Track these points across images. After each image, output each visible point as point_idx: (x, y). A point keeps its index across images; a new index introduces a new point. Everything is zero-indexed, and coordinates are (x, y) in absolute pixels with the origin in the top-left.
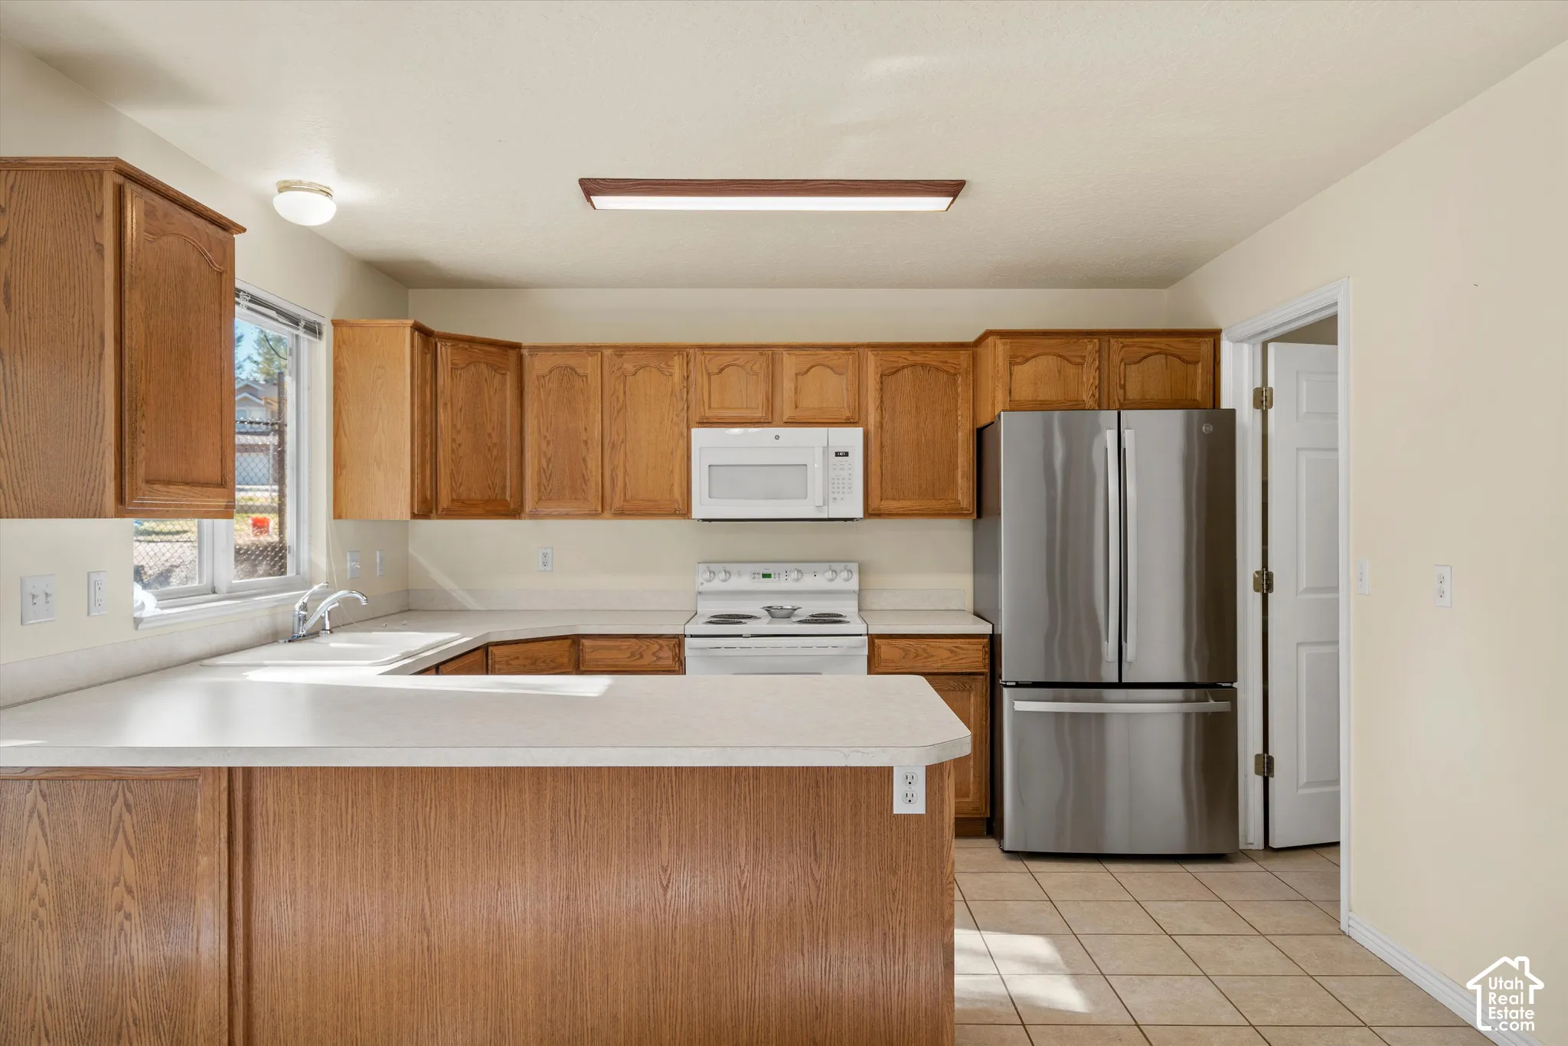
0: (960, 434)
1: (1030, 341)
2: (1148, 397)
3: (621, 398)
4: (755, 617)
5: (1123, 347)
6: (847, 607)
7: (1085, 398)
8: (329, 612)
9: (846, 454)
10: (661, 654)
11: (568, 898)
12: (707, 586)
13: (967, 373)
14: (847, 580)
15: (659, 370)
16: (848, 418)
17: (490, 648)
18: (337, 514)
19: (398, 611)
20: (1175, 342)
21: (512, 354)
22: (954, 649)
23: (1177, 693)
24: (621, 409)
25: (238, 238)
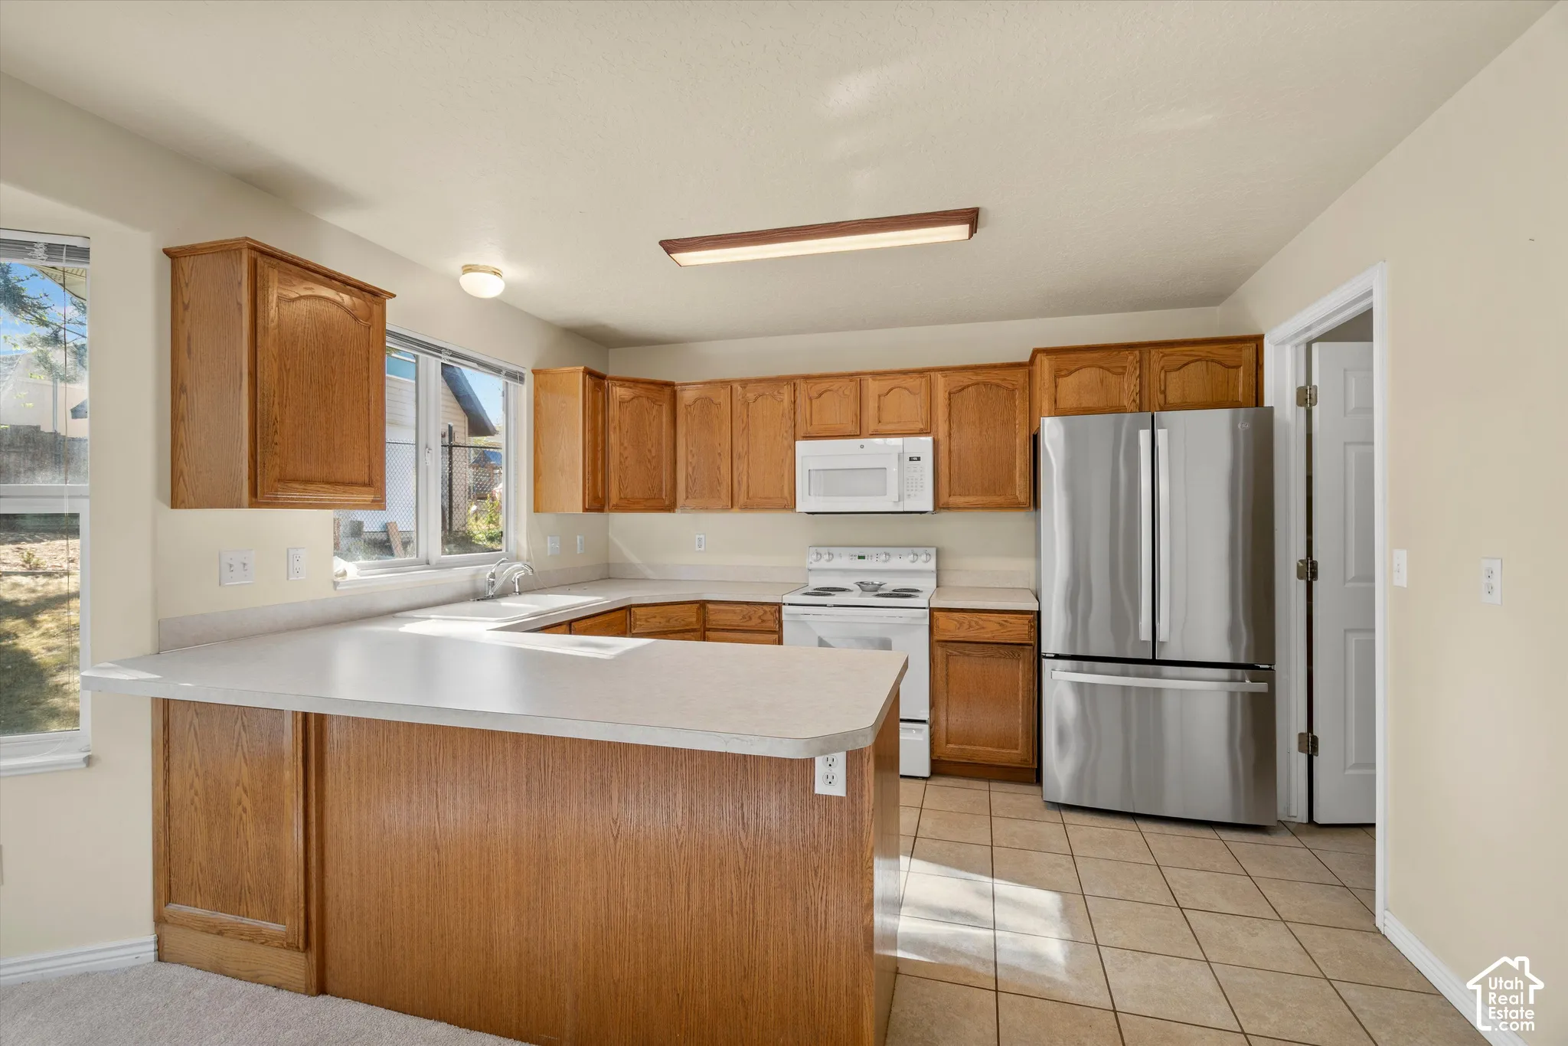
0: (1017, 441)
1: (1073, 356)
2: (1188, 401)
3: (745, 420)
4: (850, 590)
5: (1163, 356)
6: (928, 584)
7: (1126, 404)
8: (518, 579)
9: (919, 459)
10: (765, 618)
11: (539, 836)
12: (815, 565)
13: (1024, 389)
14: (927, 561)
15: (773, 397)
16: (922, 430)
17: (633, 609)
18: (536, 510)
19: (598, 578)
20: (1214, 348)
21: (668, 391)
22: (1004, 623)
23: (1223, 673)
24: (745, 428)
25: (389, 302)
